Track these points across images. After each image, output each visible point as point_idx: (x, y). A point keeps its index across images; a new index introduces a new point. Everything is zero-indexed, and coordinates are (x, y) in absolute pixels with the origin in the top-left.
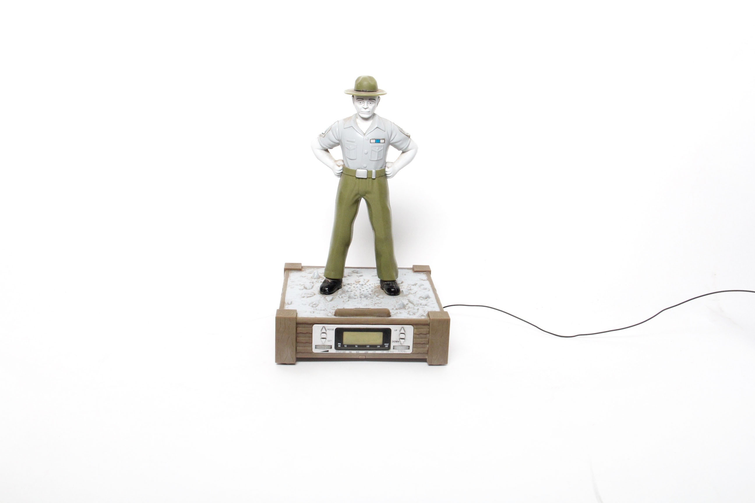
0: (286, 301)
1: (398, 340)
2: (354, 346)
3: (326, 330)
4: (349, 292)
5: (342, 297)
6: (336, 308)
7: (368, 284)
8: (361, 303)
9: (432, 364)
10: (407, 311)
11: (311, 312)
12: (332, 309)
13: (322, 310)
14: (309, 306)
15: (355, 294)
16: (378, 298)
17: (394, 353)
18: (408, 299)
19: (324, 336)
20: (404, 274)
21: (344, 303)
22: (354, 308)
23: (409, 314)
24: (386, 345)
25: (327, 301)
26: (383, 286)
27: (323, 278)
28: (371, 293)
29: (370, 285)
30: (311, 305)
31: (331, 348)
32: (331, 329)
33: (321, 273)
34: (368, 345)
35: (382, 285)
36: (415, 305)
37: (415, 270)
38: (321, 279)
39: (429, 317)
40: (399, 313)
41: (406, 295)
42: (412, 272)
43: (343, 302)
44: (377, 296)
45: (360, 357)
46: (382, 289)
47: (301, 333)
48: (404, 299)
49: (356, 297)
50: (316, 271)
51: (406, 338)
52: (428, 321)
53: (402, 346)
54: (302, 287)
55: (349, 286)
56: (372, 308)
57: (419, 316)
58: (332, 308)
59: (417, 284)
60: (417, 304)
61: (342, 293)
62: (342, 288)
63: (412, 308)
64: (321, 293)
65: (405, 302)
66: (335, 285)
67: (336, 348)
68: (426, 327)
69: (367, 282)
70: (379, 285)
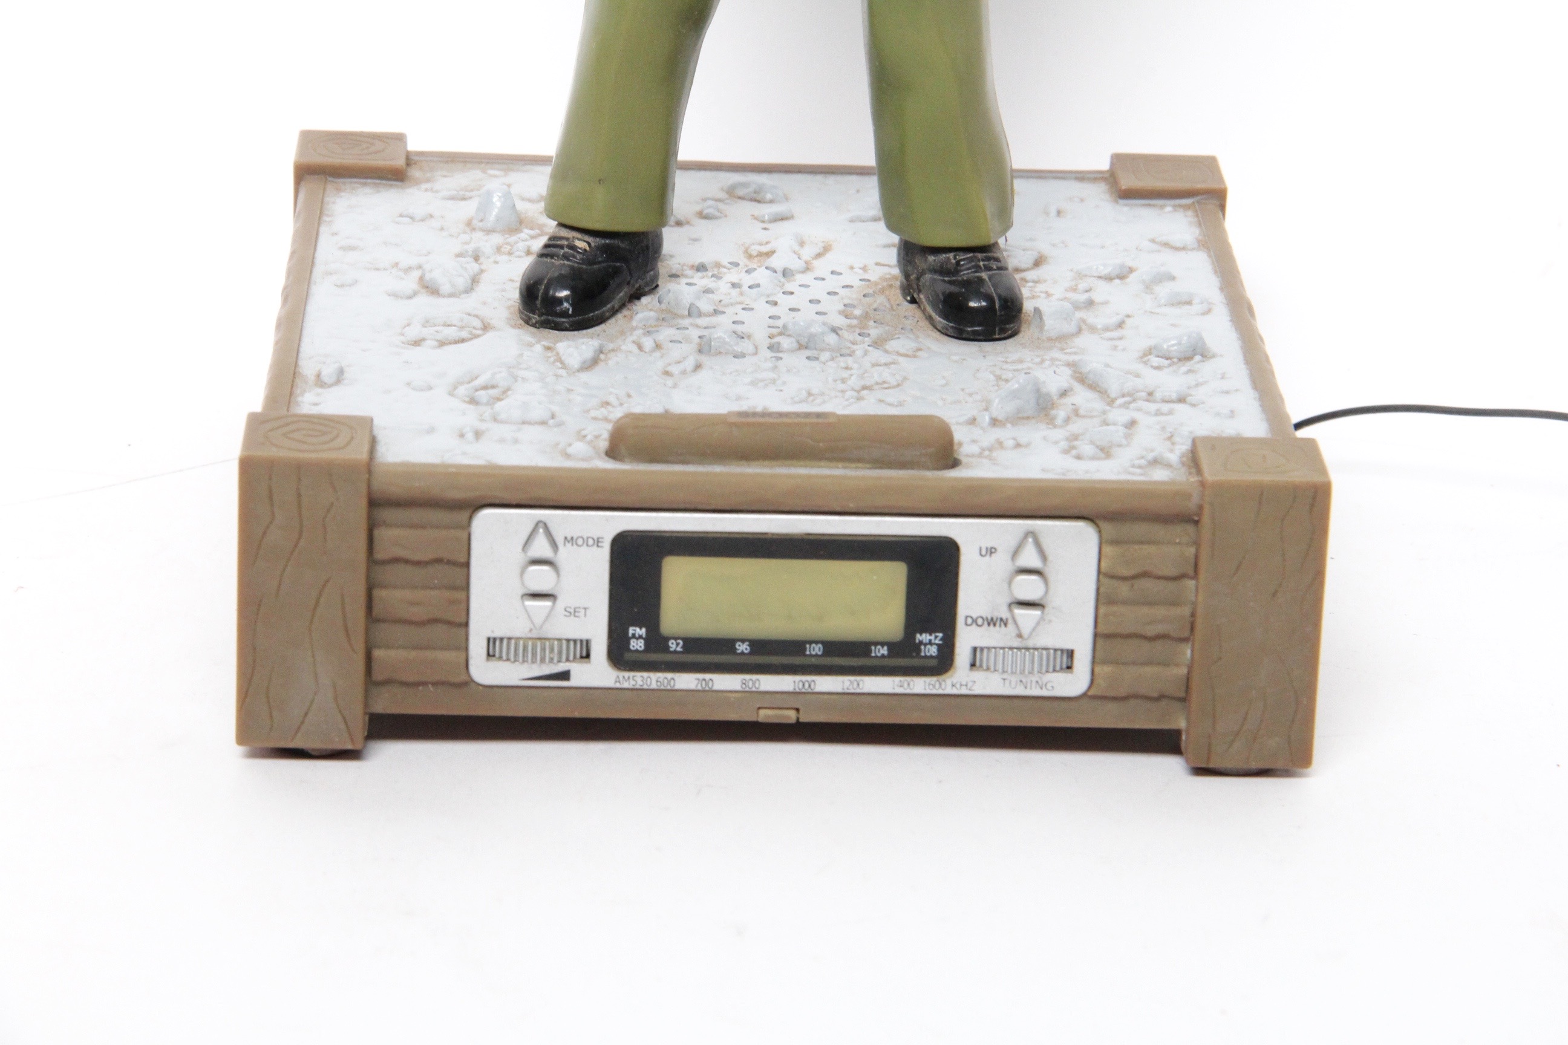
0: (308, 367)
1: (1004, 613)
2: (725, 645)
3: (554, 545)
4: (700, 314)
5: (658, 346)
6: (617, 413)
7: (822, 267)
8: (773, 381)
9: (1211, 766)
10: (1058, 434)
11: (462, 436)
12: (595, 419)
13: (529, 423)
14: (451, 394)
15: (739, 328)
16: (886, 351)
17: (978, 690)
18: (1069, 365)
19: (541, 578)
20: (1053, 213)
21: (670, 382)
22: (730, 414)
23: (1074, 452)
24: (929, 643)
25: (564, 366)
26: (918, 279)
27: (541, 227)
28: (840, 321)
29: (833, 273)
30: (462, 390)
31: (588, 656)
32: (585, 541)
33: (531, 201)
34: (816, 642)
35: (913, 277)
36: (1111, 402)
37: (1127, 182)
38: (526, 233)
39: (1199, 471)
40: (1010, 443)
41: (1062, 339)
42: (1107, 196)
43: (667, 373)
44: (877, 344)
45: (762, 712)
46: (913, 301)
47: (396, 560)
48: (1043, 361)
49: (746, 346)
50: (495, 183)
51: (1055, 600)
52: (1187, 496)
53: (1027, 649)
54: (410, 283)
55: (702, 281)
56: (840, 411)
57: (1133, 466)
58: (593, 413)
59: (1131, 270)
60: (1130, 394)
61: (658, 319)
62: (661, 291)
63: (1092, 417)
64: (527, 322)
65: (1054, 379)
66: (617, 272)
67: (619, 655)
68: (1181, 533)
69: (819, 256)
70: (895, 278)
